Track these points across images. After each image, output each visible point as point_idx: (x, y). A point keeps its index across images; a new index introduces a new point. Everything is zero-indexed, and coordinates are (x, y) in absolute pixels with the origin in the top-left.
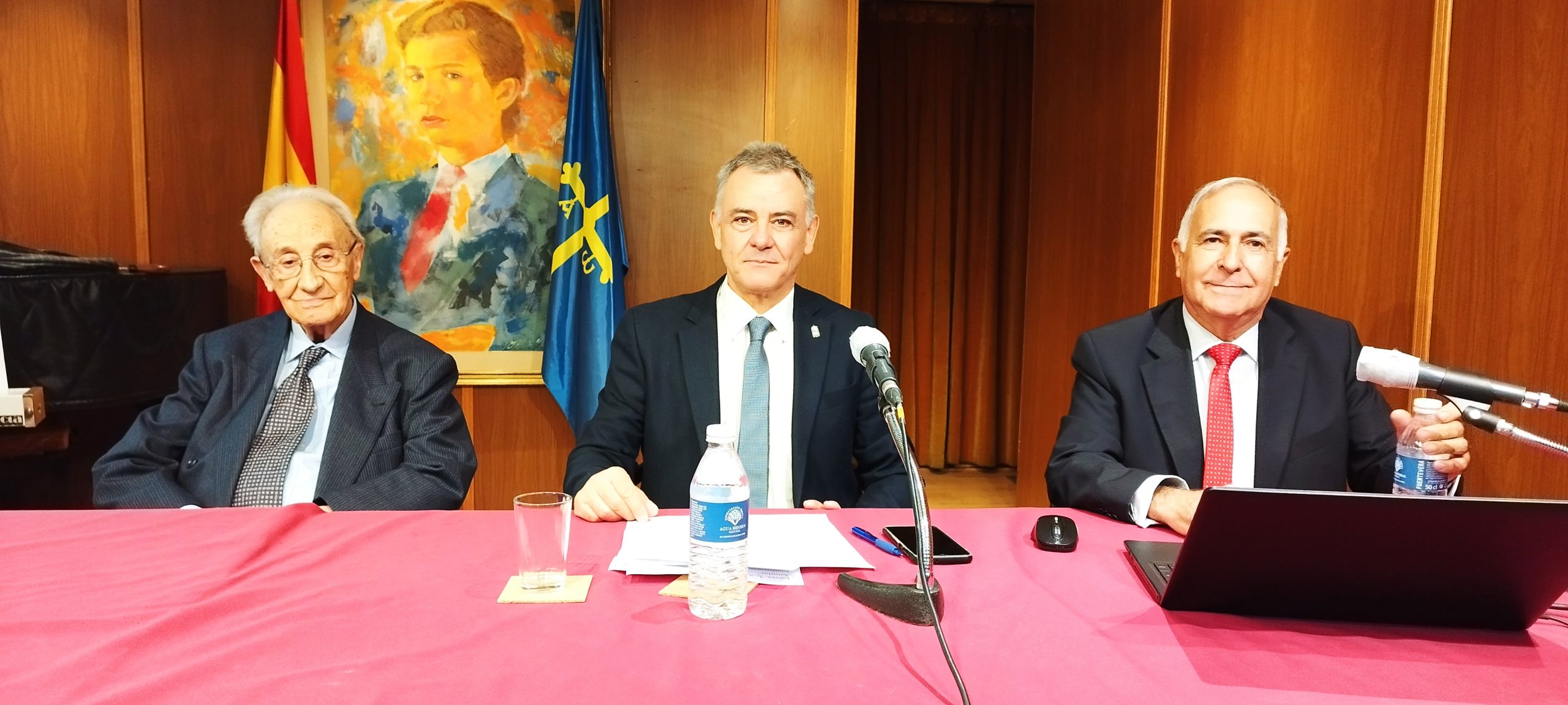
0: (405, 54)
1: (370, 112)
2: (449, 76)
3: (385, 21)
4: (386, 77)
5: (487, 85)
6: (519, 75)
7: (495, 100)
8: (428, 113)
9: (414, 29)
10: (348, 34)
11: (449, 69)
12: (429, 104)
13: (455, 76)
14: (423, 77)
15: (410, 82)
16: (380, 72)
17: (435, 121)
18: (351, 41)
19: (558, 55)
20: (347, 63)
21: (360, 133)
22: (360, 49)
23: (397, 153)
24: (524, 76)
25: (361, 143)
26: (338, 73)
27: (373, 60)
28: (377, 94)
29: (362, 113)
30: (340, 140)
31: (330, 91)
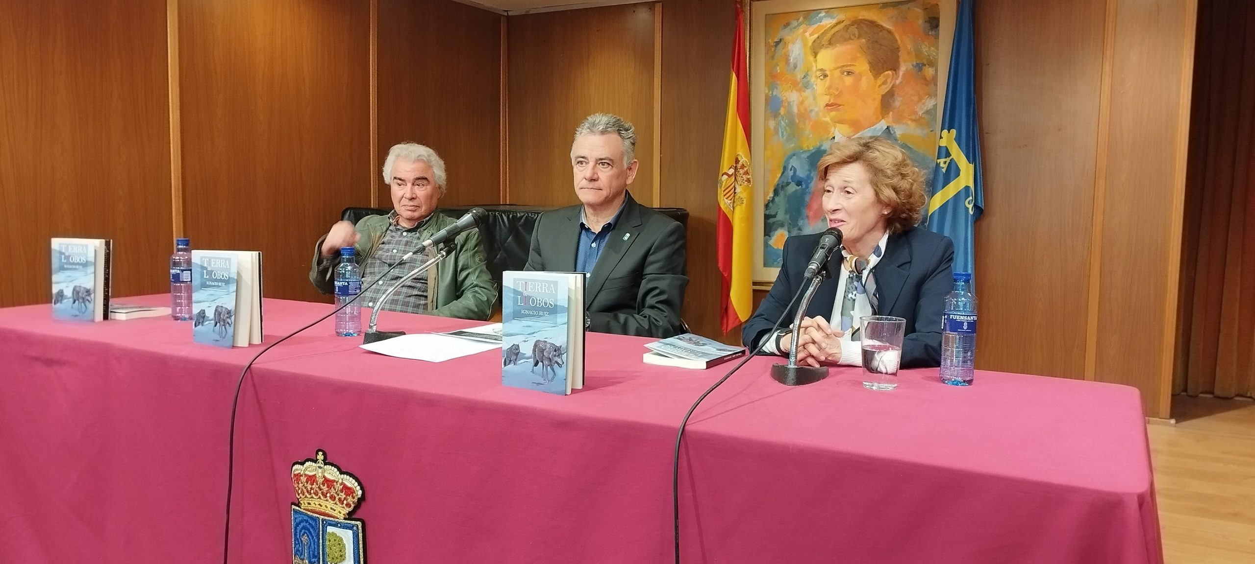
0: (816, 61)
1: (791, 103)
2: (845, 73)
3: (804, 40)
4: (803, 78)
5: (872, 77)
6: (895, 68)
7: (877, 88)
8: (830, 101)
9: (823, 43)
10: (780, 51)
11: (845, 69)
12: (830, 95)
13: (849, 73)
14: (828, 76)
15: (819, 80)
16: (799, 75)
17: (835, 106)
18: (781, 56)
19: (926, 51)
20: (779, 71)
21: (785, 118)
22: (787, 58)
23: (808, 131)
24: (899, 69)
25: (785, 125)
26: (773, 79)
27: (795, 67)
28: (797, 91)
29: (786, 104)
30: (772, 124)
31: (767, 91)
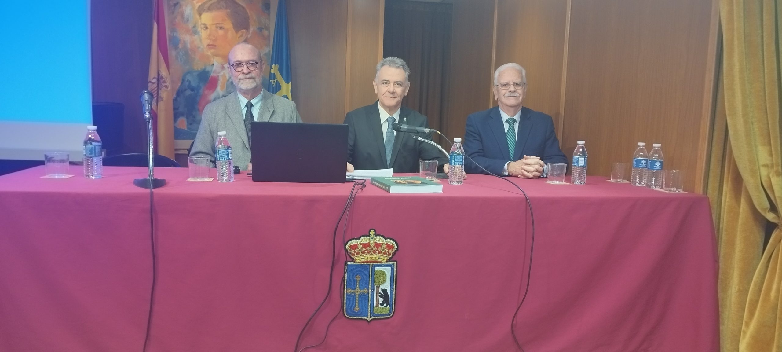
1: (186, 42)
2: (219, 28)
3: (193, 5)
4: (193, 28)
5: (234, 32)
6: (247, 28)
7: (238, 37)
8: (210, 43)
10: (178, 10)
11: (218, 25)
12: (210, 40)
13: (221, 28)
14: (208, 28)
15: (203, 30)
16: (191, 26)
17: (213, 46)
18: (179, 13)
19: (264, 21)
20: (177, 22)
21: (182, 50)
22: (182, 16)
23: (197, 59)
24: (249, 29)
25: (182, 55)
26: (173, 26)
27: (188, 20)
28: (189, 35)
29: (183, 42)
30: (174, 53)
